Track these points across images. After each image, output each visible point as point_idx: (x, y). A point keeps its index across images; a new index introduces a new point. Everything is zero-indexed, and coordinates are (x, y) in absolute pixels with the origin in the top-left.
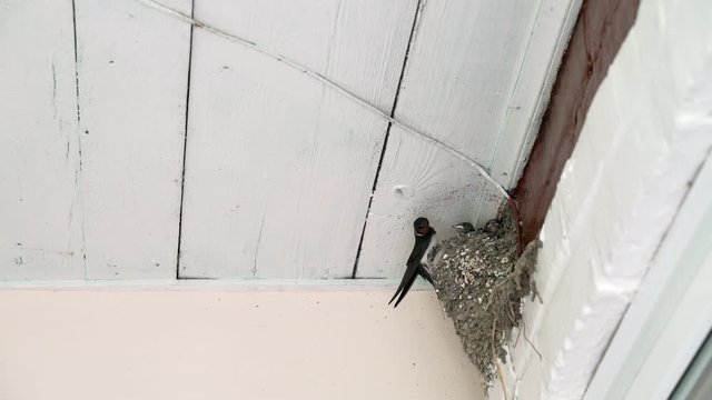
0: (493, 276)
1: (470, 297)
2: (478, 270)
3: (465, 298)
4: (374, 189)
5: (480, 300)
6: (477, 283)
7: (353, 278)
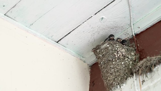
0: (128, 57)
1: (118, 61)
2: (124, 53)
3: (116, 61)
4: (95, 14)
5: (123, 63)
6: (122, 58)
7: (57, 42)
